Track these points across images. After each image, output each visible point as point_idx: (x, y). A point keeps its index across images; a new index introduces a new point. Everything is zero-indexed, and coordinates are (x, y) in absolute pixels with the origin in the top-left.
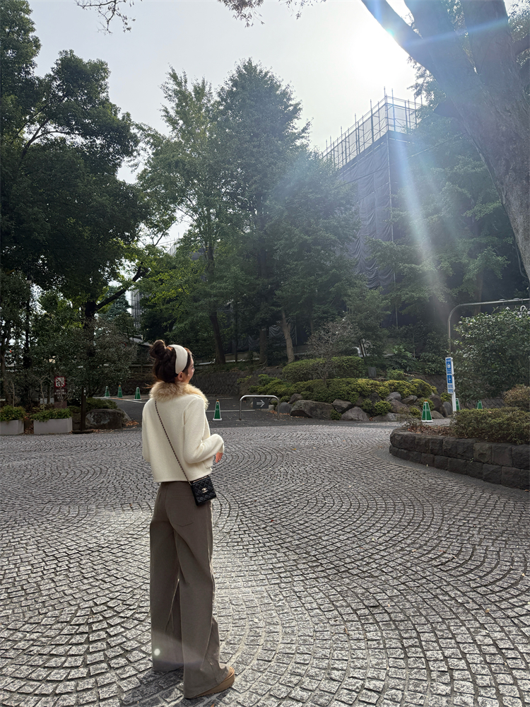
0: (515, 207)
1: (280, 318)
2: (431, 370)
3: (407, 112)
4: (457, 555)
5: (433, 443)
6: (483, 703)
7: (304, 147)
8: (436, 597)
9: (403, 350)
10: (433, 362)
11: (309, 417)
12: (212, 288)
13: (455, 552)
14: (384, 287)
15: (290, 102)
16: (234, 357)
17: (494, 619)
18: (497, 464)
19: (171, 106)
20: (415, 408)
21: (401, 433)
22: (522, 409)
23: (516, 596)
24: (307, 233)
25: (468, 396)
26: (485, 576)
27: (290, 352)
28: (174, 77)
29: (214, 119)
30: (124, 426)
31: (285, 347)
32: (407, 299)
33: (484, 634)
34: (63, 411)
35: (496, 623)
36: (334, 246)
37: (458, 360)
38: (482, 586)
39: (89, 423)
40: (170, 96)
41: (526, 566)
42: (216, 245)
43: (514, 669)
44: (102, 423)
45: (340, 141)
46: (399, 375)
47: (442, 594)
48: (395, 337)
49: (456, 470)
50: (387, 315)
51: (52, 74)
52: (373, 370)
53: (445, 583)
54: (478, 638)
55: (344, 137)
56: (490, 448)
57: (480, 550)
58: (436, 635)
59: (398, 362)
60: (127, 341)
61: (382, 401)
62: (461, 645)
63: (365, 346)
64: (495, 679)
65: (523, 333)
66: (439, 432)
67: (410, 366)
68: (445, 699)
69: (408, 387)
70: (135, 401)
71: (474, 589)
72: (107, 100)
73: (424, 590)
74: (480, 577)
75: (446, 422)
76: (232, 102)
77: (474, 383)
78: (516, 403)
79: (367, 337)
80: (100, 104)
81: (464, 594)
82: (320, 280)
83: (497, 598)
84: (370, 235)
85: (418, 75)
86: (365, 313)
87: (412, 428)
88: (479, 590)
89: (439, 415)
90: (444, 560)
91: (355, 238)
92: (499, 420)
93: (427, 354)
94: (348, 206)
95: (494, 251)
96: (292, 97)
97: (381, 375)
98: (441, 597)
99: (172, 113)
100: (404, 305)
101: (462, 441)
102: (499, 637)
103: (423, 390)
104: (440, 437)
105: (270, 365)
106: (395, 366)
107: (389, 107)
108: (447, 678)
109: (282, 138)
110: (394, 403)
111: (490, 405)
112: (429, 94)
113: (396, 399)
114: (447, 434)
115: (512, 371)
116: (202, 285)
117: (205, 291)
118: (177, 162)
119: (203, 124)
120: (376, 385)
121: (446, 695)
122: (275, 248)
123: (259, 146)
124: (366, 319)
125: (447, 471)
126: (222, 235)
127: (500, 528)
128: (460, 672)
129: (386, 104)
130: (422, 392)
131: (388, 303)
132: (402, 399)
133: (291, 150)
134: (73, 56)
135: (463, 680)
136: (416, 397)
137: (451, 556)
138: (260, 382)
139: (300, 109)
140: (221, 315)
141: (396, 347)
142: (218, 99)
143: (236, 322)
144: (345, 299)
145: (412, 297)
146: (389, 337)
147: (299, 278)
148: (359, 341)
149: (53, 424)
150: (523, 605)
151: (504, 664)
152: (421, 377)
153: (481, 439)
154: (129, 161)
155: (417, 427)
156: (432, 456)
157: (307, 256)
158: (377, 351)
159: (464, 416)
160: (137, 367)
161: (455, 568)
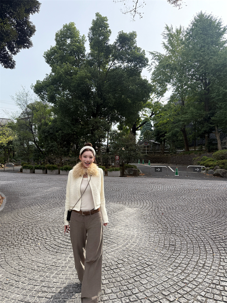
1: (214, 130)
11: (222, 177)
12: (182, 118)
15: (221, 27)
16: (194, 148)
19: (166, 41)
27: (219, 146)
28: (167, 28)
30: (138, 175)
31: (217, 144)
34: (117, 168)
39: (126, 173)
40: (165, 37)
44: (131, 173)
70: (148, 166)
99: (166, 43)
105: (209, 152)
116: (178, 117)
117: (178, 119)
118: (167, 65)
143: (195, 132)
149: (114, 173)
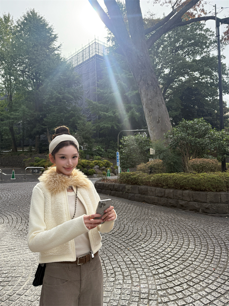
0: (143, 95)
1: (46, 131)
2: (111, 156)
3: (104, 47)
4: (118, 229)
5: (111, 186)
6: (126, 282)
7: (58, 54)
8: (110, 246)
9: (101, 148)
10: (112, 153)
12: (11, 115)
13: (118, 228)
14: (93, 121)
15: (53, 33)
16: (22, 148)
17: (131, 251)
18: (134, 193)
20: (105, 172)
21: (99, 182)
22: (143, 172)
23: (138, 242)
24: (60, 93)
25: (124, 167)
26: (128, 236)
29: (14, 34)
32: (102, 127)
33: (127, 257)
35: (131, 253)
36: (72, 101)
37: (121, 153)
38: (127, 240)
41: (142, 231)
42: (13, 94)
43: (137, 268)
45: (75, 55)
46: (99, 158)
47: (113, 245)
48: (97, 142)
49: (119, 196)
50: (94, 133)
52: (88, 156)
53: (114, 241)
54: (125, 259)
55: (77, 53)
56: (131, 187)
57: (127, 227)
58: (110, 260)
59: (98, 153)
61: (91, 169)
62: (119, 263)
63: (85, 145)
64: (130, 272)
65: (144, 143)
66: (113, 182)
67: (103, 155)
68: (112, 283)
69: (102, 163)
71: (124, 242)
73: (106, 244)
74: (126, 237)
75: (116, 177)
76: (24, 27)
77: (126, 162)
78: (141, 170)
79: (86, 142)
81: (120, 244)
82: (65, 115)
83: (132, 244)
84: (87, 98)
85: (108, 33)
86: (85, 132)
87: (103, 180)
88: (126, 242)
89: (113, 174)
90: (113, 232)
91: (81, 98)
92: (135, 176)
93: (110, 150)
94: (79, 84)
95: (135, 110)
96: (54, 31)
97: (91, 158)
98: (112, 246)
100: (101, 129)
101: (121, 185)
102: (132, 258)
103: (108, 164)
104: (113, 183)
105: (40, 153)
106: (97, 155)
107: (96, 44)
108: (113, 275)
109: (48, 49)
110: (96, 170)
111: (132, 170)
112: (113, 42)
113: (97, 168)
114: (116, 182)
115: (140, 158)
117: (7, 116)
119: (8, 35)
120: (89, 162)
121: (113, 281)
122: (44, 98)
123: (37, 51)
124: (86, 134)
125: (116, 197)
126: (17, 90)
127: (134, 218)
128: (118, 272)
129: (95, 42)
130: (107, 165)
131: (95, 128)
132: (99, 168)
133: (52, 55)
135: (119, 275)
136: (105, 167)
137: (116, 230)
138: (35, 161)
139: (57, 37)
140: (15, 128)
141: (98, 146)
142: (17, 25)
143: (23, 132)
144: (77, 125)
145: (104, 126)
146: (95, 142)
147: (55, 114)
148: (83, 143)
150: (141, 245)
151: (133, 267)
152: (107, 159)
153: (128, 184)
155: (105, 180)
156: (110, 191)
157: (60, 104)
158: (90, 148)
159: (122, 175)
161: (117, 234)
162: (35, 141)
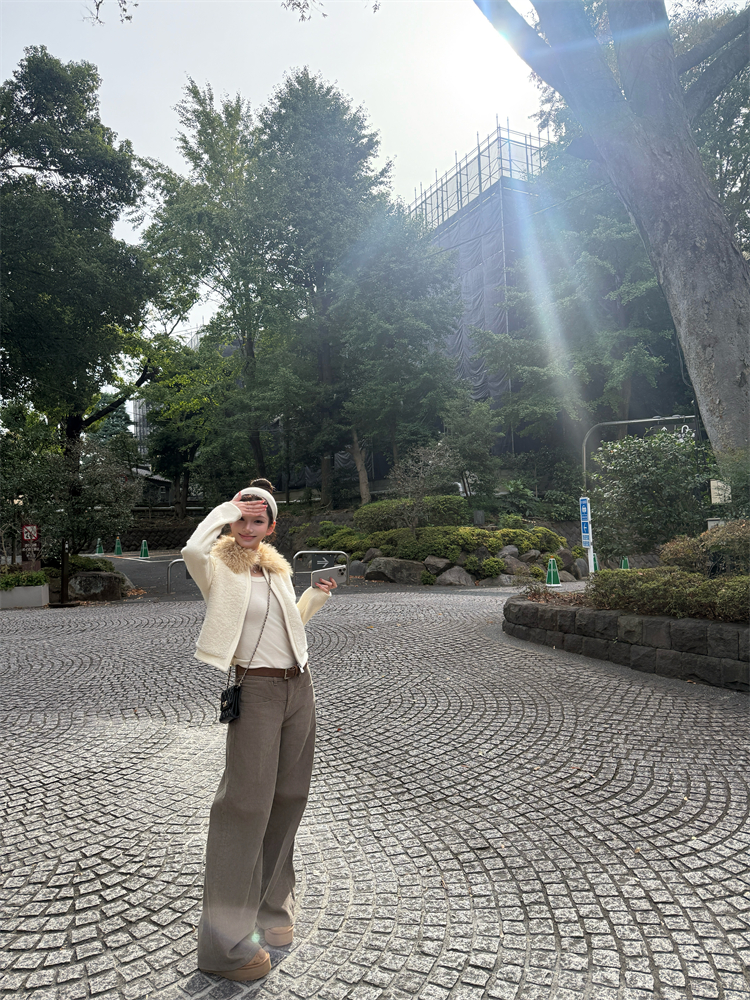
0: (676, 289)
1: (350, 441)
2: (560, 515)
3: (529, 150)
4: (596, 773)
5: (562, 616)
6: (632, 979)
7: (384, 196)
8: (567, 832)
9: (522, 487)
10: (562, 503)
11: (392, 581)
12: (253, 398)
13: (593, 769)
14: (495, 398)
15: (364, 132)
16: (284, 496)
17: (647, 861)
18: (650, 646)
19: (191, 134)
20: (538, 568)
21: (518, 603)
22: (683, 570)
23: (676, 829)
24: (388, 320)
25: (611, 551)
26: (633, 801)
27: (364, 490)
28: (194, 92)
29: (253, 154)
30: (124, 596)
31: (358, 482)
32: (527, 415)
33: (634, 883)
34: (34, 574)
35: (649, 867)
36: (426, 340)
37: (597, 501)
38: (630, 815)
39: (73, 591)
40: (188, 119)
41: (689, 786)
42: (257, 336)
43: (674, 930)
44: (93, 591)
45: (434, 189)
46: (516, 521)
47: (576, 828)
48: (511, 469)
49: (593, 654)
50: (499, 438)
51: (15, 80)
52: (480, 515)
53: (580, 813)
54: (625, 888)
55: (439, 185)
56: (641, 623)
57: (627, 766)
58: (568, 886)
59: (515, 504)
60: (129, 473)
61: (492, 558)
62: (601, 900)
63: (470, 480)
64: (648, 945)
65: (685, 463)
66: (571, 601)
67: (531, 510)
68: (580, 976)
69: (528, 539)
70: (141, 559)
71: (619, 821)
72: (97, 121)
73: (552, 824)
74: (628, 803)
75: (580, 587)
76: (279, 129)
77: (618, 534)
78: (676, 561)
79: (471, 468)
80: (86, 126)
81: (606, 827)
82: (406, 388)
83: (650, 833)
84: (476, 325)
85: (543, 98)
86: (470, 435)
87: (534, 595)
88: (626, 821)
89: (569, 576)
90: (578, 781)
91: (456, 328)
92: (653, 585)
93: (554, 492)
94: (446, 283)
95: (647, 349)
96: (366, 124)
97: (491, 522)
98: (574, 832)
99: (193, 143)
100: (523, 424)
101: (602, 613)
102: (653, 887)
103: (548, 542)
104: (572, 608)
105: (336, 507)
106: (511, 509)
107: (503, 143)
108: (582, 946)
109: (351, 183)
110: (508, 561)
111: (639, 563)
112: (558, 126)
113: (512, 555)
114: (581, 603)
115: (670, 516)
116: (238, 393)
117: (242, 402)
118: (200, 216)
119: (238, 160)
120: (484, 535)
121: (583, 970)
122: (343, 341)
123: (318, 195)
124: (471, 443)
125: (581, 656)
126: (266, 321)
127: (655, 735)
128: (600, 937)
129: (499, 139)
130: (547, 544)
131: (500, 422)
132: (520, 555)
133: (364, 201)
134: (46, 54)
135: (605, 948)
136: (538, 552)
137: (587, 775)
138: (322, 533)
139: (377, 143)
140: (265, 436)
141: (512, 482)
142: (260, 125)
143: (288, 446)
144: (442, 414)
145: (534, 413)
146: (502, 468)
147: (376, 385)
148: (461, 474)
149: (21, 593)
150: (686, 841)
151: (660, 924)
152: (545, 523)
153: (628, 610)
154: (129, 214)
155: (540, 595)
156: (561, 634)
157: (389, 353)
158: (486, 488)
159: (605, 579)
160: (143, 511)
161: (593, 791)
162: (319, 471)
